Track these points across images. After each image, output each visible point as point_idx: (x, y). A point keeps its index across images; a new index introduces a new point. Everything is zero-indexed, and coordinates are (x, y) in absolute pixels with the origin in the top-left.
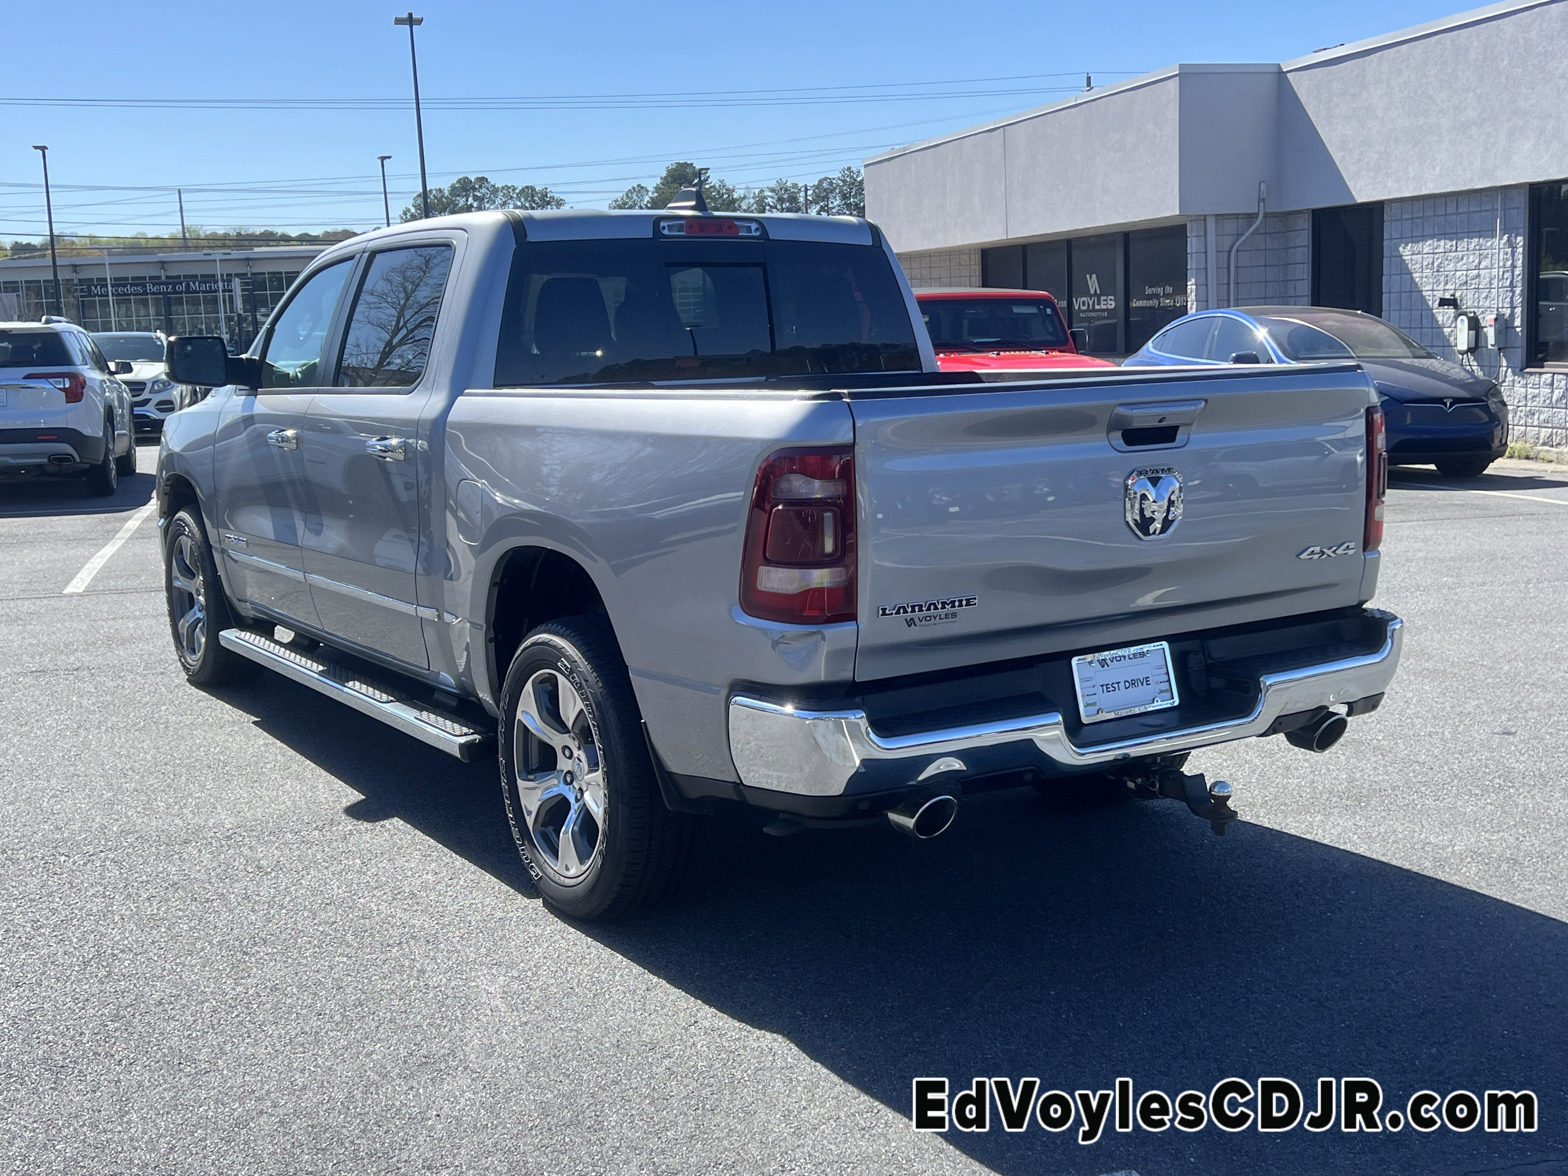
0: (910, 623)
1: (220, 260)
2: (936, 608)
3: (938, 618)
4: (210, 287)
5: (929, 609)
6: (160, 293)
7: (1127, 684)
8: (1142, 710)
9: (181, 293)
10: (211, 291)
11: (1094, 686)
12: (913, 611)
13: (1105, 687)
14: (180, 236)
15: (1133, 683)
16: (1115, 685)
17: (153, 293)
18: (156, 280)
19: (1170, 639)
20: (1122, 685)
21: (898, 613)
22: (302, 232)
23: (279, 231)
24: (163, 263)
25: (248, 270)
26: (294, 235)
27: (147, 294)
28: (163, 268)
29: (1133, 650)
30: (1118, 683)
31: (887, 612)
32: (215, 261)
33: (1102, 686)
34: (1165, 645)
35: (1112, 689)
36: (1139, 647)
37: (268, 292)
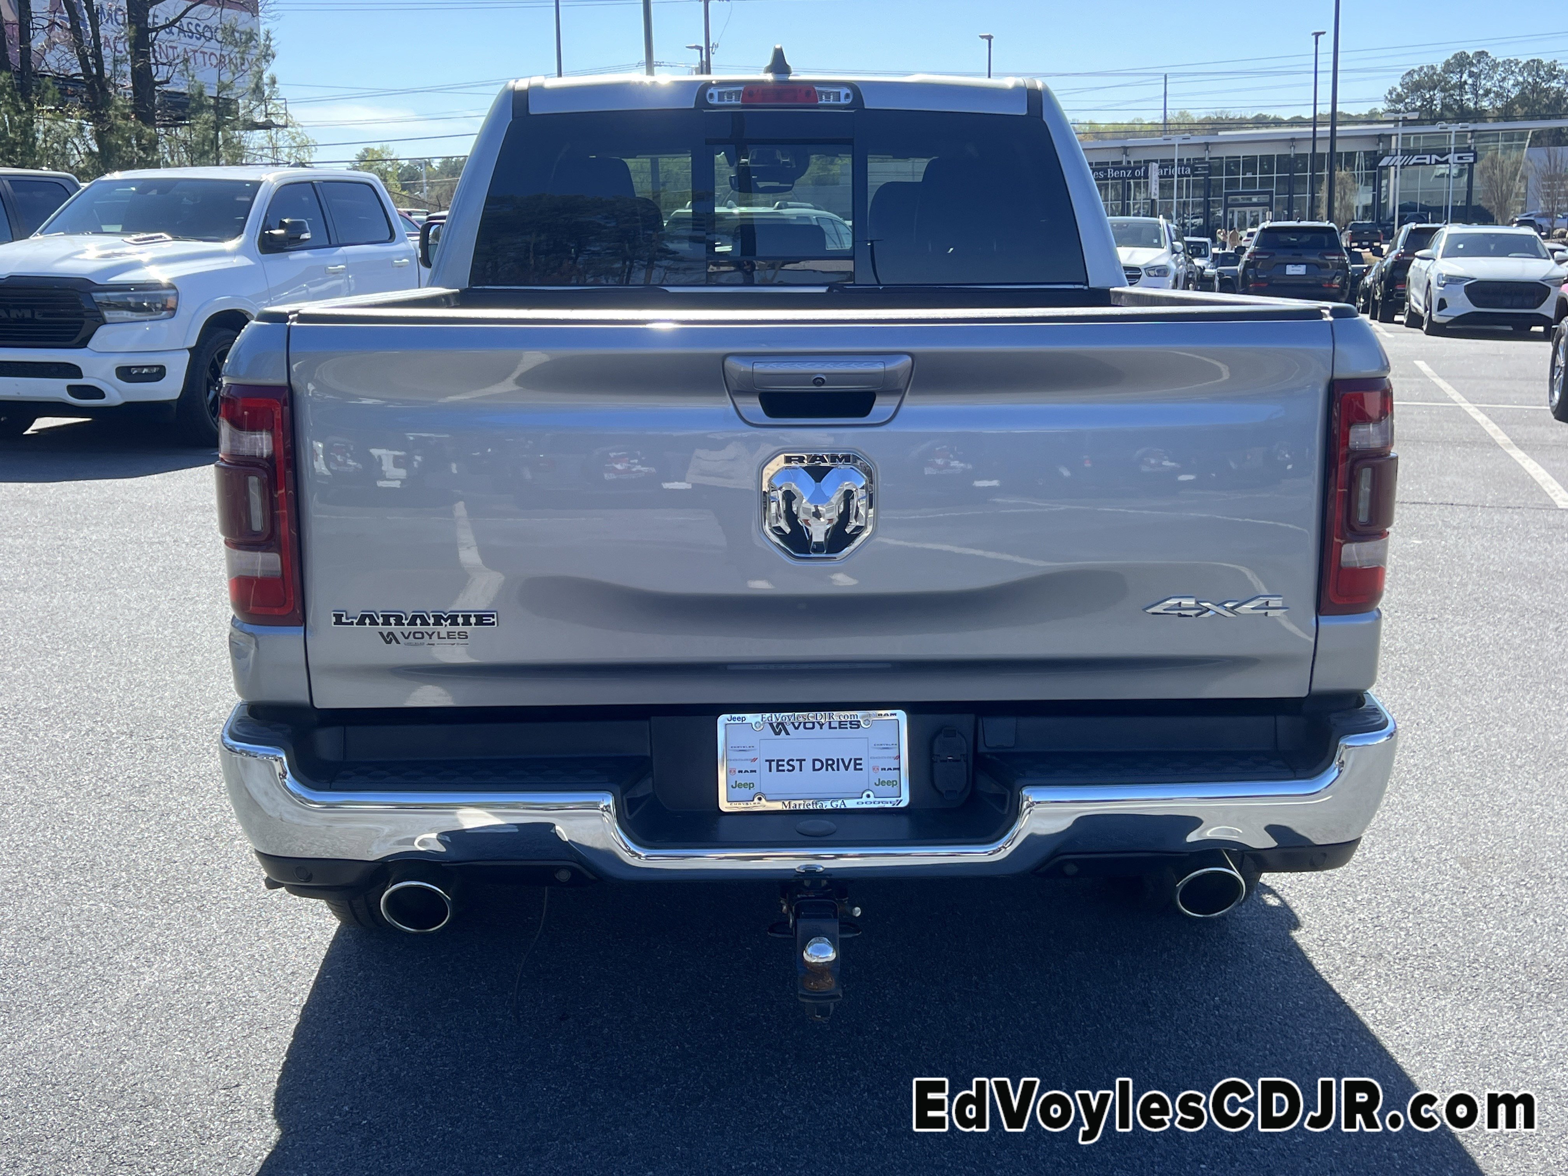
0: (389, 638)
1: (1179, 145)
2: (425, 623)
3: (435, 636)
4: (1168, 172)
5: (413, 622)
6: (1119, 178)
7: (818, 765)
8: (838, 804)
9: (1140, 178)
10: (1167, 176)
11: (755, 760)
12: (387, 622)
13: (774, 764)
14: (1161, 121)
15: (830, 764)
16: (796, 764)
17: (1114, 178)
18: (1117, 166)
19: (913, 709)
20: (807, 765)
21: (361, 622)
22: (1296, 115)
23: (1271, 113)
24: (1125, 148)
25: (1206, 156)
26: (1286, 118)
27: (1108, 179)
28: (1125, 153)
29: (837, 716)
30: (801, 761)
31: (344, 620)
32: (1174, 145)
33: (770, 761)
34: (901, 716)
35: (786, 767)
36: (848, 713)
37: (1224, 177)
